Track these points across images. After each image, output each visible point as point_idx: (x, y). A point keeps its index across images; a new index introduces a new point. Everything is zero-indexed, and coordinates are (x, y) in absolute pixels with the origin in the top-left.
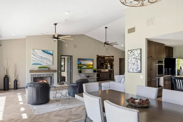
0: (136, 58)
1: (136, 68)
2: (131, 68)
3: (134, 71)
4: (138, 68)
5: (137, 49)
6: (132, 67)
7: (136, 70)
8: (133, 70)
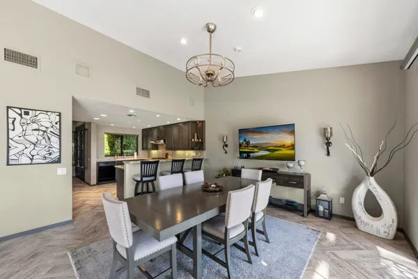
0: (44, 132)
1: (44, 153)
2: (21, 153)
3: (34, 161)
4: (50, 154)
5: (47, 112)
6: (27, 151)
7: (45, 157)
8: (32, 160)
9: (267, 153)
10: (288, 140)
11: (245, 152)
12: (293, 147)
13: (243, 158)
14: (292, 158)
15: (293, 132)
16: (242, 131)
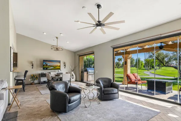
9: (53, 68)
10: (59, 64)
11: (46, 68)
12: (60, 66)
13: (45, 70)
14: (59, 69)
15: (60, 63)
16: (44, 61)
